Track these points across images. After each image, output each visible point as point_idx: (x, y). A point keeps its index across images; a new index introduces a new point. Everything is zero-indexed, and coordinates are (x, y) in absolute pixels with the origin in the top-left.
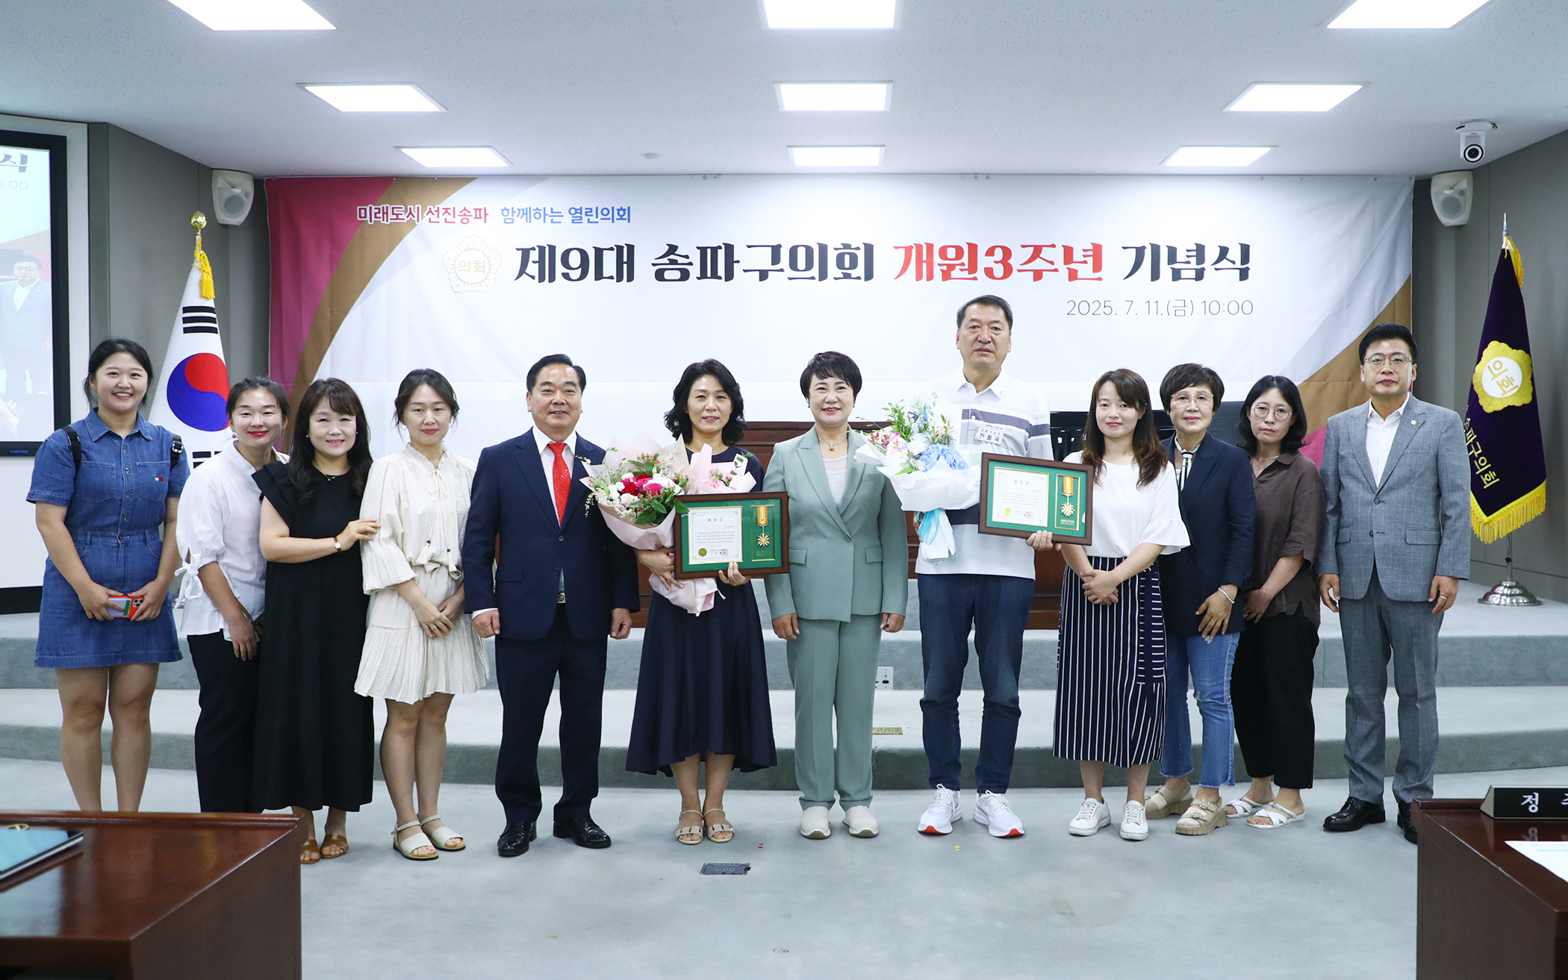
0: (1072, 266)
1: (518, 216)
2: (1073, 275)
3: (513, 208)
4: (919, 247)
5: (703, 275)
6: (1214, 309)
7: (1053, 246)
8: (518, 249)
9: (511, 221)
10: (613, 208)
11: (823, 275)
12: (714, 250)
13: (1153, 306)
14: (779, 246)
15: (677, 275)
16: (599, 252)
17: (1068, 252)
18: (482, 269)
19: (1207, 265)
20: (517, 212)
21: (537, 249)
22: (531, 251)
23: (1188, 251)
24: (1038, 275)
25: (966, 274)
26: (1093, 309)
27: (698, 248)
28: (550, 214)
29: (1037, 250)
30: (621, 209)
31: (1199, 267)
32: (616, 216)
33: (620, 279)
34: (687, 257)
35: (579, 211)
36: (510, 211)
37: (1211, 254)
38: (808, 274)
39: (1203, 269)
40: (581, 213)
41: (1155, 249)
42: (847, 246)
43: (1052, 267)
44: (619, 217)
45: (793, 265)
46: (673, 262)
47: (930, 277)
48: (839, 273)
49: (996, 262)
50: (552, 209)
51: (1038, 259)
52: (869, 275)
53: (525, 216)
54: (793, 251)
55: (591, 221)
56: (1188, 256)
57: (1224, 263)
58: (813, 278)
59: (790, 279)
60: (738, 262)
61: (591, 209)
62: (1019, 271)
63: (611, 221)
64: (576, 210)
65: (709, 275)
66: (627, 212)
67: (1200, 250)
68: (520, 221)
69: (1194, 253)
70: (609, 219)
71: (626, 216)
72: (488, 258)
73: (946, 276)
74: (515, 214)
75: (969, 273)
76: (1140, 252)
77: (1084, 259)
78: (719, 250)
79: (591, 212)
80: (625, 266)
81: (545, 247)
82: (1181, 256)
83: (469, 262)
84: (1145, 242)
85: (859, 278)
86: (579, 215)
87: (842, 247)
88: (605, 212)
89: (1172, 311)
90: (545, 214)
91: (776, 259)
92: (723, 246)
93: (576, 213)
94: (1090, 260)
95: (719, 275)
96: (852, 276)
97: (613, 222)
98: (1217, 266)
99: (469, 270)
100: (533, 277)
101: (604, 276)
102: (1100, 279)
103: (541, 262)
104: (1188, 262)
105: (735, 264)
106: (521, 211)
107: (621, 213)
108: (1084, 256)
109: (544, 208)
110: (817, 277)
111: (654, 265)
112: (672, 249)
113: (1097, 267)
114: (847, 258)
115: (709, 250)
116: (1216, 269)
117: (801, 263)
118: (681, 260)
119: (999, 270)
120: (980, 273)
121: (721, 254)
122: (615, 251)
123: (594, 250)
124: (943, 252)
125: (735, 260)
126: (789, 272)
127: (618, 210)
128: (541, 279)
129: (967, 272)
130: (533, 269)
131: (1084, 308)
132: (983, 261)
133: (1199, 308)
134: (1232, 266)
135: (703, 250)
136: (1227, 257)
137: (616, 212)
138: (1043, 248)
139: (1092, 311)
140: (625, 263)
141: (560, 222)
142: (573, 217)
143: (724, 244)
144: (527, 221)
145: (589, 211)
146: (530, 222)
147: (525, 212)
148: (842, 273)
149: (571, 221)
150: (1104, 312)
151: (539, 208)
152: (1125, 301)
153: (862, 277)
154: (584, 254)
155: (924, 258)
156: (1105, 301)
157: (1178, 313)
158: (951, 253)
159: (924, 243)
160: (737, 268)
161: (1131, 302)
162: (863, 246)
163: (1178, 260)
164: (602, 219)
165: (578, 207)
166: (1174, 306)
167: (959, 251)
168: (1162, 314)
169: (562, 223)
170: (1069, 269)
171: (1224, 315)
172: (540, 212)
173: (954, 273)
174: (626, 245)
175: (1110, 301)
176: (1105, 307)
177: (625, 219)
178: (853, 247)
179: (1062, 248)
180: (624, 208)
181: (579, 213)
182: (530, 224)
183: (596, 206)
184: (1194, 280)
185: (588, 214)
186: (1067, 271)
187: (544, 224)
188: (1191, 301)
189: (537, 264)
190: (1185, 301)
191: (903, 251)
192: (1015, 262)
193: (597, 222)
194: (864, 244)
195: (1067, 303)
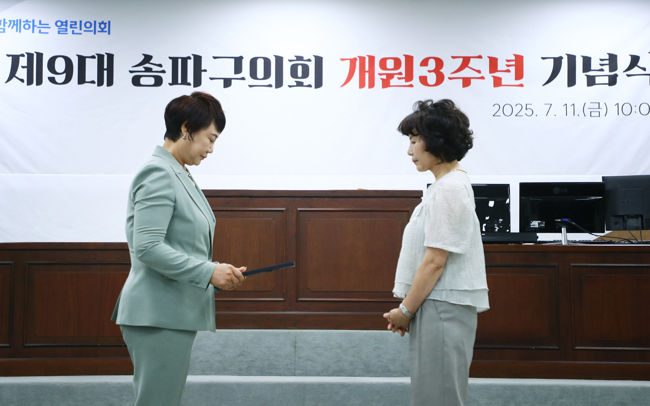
0: (497, 74)
1: (9, 26)
2: (497, 82)
3: (4, 20)
4: (362, 59)
5: (174, 82)
6: (627, 111)
8: (8, 56)
9: (2, 30)
10: (95, 22)
11: (279, 83)
12: (185, 60)
13: (570, 109)
14: (241, 58)
15: (152, 81)
16: (82, 60)
17: (493, 62)
19: (620, 72)
20: (9, 23)
21: (26, 55)
22: (21, 58)
23: (601, 60)
24: (466, 82)
25: (403, 82)
26: (517, 110)
27: (170, 58)
28: (38, 25)
29: (466, 61)
30: (103, 23)
31: (612, 73)
32: (98, 29)
33: (100, 83)
34: (160, 66)
35: (64, 24)
36: (2, 22)
37: (623, 63)
38: (266, 82)
39: (616, 76)
40: (66, 25)
41: (572, 59)
42: (299, 58)
43: (479, 75)
44: (101, 30)
45: (253, 74)
46: (148, 70)
47: (372, 85)
48: (293, 82)
49: (429, 71)
50: (40, 21)
51: (467, 68)
52: (319, 83)
53: (15, 27)
54: (253, 62)
55: (75, 32)
56: (601, 65)
57: (636, 70)
58: (270, 86)
59: (250, 86)
60: (205, 71)
61: (76, 23)
62: (450, 78)
63: (93, 32)
64: (62, 23)
65: (180, 81)
66: (107, 25)
67: (613, 59)
68: (11, 31)
69: (607, 62)
70: (92, 31)
71: (107, 29)
73: (386, 84)
74: (7, 25)
75: (406, 81)
76: (558, 62)
77: (507, 68)
78: (189, 61)
79: (76, 24)
80: (105, 72)
81: (33, 55)
82: (595, 65)
84: (563, 53)
85: (310, 86)
86: (64, 27)
87: (295, 58)
88: (88, 25)
89: (587, 112)
90: (34, 26)
91: (238, 69)
92: (192, 57)
93: (62, 25)
94: (513, 69)
95: (188, 82)
96: (304, 84)
97: (95, 33)
98: (630, 72)
100: (22, 81)
101: (87, 80)
102: (521, 85)
103: (29, 67)
104: (602, 70)
105: (203, 73)
106: (12, 23)
107: (103, 26)
108: (508, 66)
109: (33, 21)
110: (274, 85)
111: (131, 72)
112: (147, 58)
113: (519, 75)
114: (300, 68)
115: (180, 60)
116: (628, 76)
117: (260, 73)
118: (155, 68)
119: (432, 78)
120: (416, 81)
121: (191, 64)
122: (96, 59)
123: (77, 57)
125: (203, 69)
126: (250, 81)
127: (100, 24)
128: (30, 82)
129: (404, 80)
130: (22, 73)
131: (508, 110)
132: (418, 71)
133: (613, 110)
134: (643, 72)
135: (175, 60)
136: (639, 64)
137: (97, 25)
138: (472, 59)
139: (515, 112)
140: (105, 69)
141: (47, 33)
142: (59, 29)
143: (192, 55)
144: (17, 31)
145: (74, 23)
146: (20, 32)
147: (16, 23)
148: (295, 81)
149: (57, 32)
150: (526, 114)
151: (29, 21)
152: (545, 104)
153: (313, 85)
154: (68, 61)
155: (367, 69)
156: (526, 105)
157: (593, 114)
158: (390, 64)
159: (367, 56)
160: (205, 77)
161: (550, 105)
162: (314, 58)
163: (592, 69)
164: (85, 31)
165: (64, 20)
166: (589, 108)
167: (397, 62)
168: (578, 115)
169: (49, 33)
170: (495, 78)
171: (636, 115)
172: (29, 23)
173: (393, 82)
174: (106, 53)
175: (531, 104)
176: (526, 109)
177: (106, 32)
178: (304, 59)
179: (488, 59)
180: (104, 22)
181: (64, 25)
182: (20, 33)
183: (81, 20)
184: (608, 85)
185: (73, 26)
186: (492, 78)
187: (33, 34)
188: (605, 103)
189: (26, 69)
190: (599, 103)
191: (348, 62)
192: (446, 71)
193: (81, 34)
194: (314, 56)
195: (492, 106)
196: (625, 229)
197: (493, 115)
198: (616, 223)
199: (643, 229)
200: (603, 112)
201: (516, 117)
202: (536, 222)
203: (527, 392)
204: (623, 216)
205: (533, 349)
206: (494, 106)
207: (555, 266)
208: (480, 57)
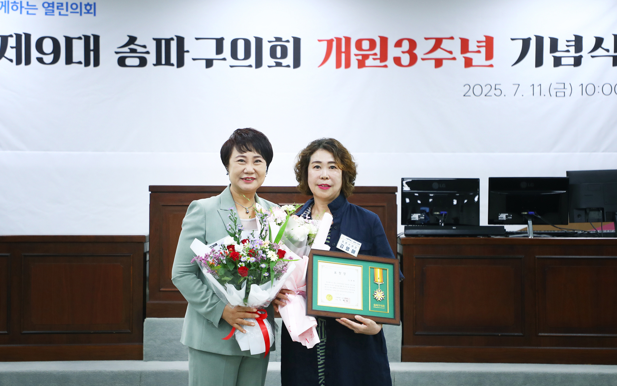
0: (468, 55)
2: (468, 63)
4: (339, 40)
5: (158, 62)
6: (590, 91)
7: (452, 38)
10: (81, 3)
11: (259, 63)
12: (168, 41)
13: (537, 89)
14: (222, 39)
15: (137, 62)
16: (69, 41)
17: (465, 44)
19: (585, 53)
21: (14, 36)
22: (9, 38)
23: (568, 41)
24: (439, 63)
25: (378, 63)
26: (486, 90)
27: (154, 39)
29: (438, 42)
30: (88, 4)
31: (578, 55)
32: (84, 10)
33: (87, 64)
34: (145, 47)
35: (51, 5)
37: (588, 44)
38: (247, 62)
39: (581, 57)
40: (53, 7)
41: (540, 40)
42: (278, 39)
43: (450, 56)
44: (86, 11)
45: (234, 55)
46: (133, 51)
47: (348, 65)
48: (272, 62)
49: (403, 52)
50: (28, 3)
51: (439, 50)
52: (297, 63)
53: (3, 8)
54: (234, 43)
55: (62, 13)
56: (568, 46)
57: (600, 52)
58: (250, 66)
59: (231, 66)
60: (188, 51)
61: (62, 4)
62: (423, 59)
63: (79, 14)
64: (49, 4)
65: (163, 62)
66: (93, 7)
67: (578, 41)
69: (573, 43)
70: (78, 13)
71: (92, 11)
73: (361, 64)
75: (381, 62)
76: (526, 43)
77: (477, 49)
78: (172, 42)
79: (62, 6)
80: (92, 53)
81: (21, 35)
82: (561, 46)
84: (531, 35)
85: (288, 66)
86: (51, 8)
87: (274, 40)
88: (74, 7)
89: (553, 92)
90: (21, 7)
91: (219, 49)
92: (175, 38)
93: (49, 6)
94: (483, 50)
95: (171, 62)
96: (283, 65)
97: (81, 15)
98: (594, 54)
100: (11, 61)
101: (74, 61)
102: (491, 66)
103: (18, 47)
104: (568, 51)
105: (186, 54)
106: (1, 4)
107: (88, 8)
108: (478, 47)
109: (21, 2)
110: (254, 65)
111: (117, 53)
112: (132, 40)
113: (489, 55)
114: (279, 49)
115: (163, 42)
116: (592, 57)
117: (241, 53)
118: (140, 49)
119: (406, 59)
120: (390, 62)
121: (174, 45)
122: (83, 40)
123: (64, 39)
124: (359, 44)
125: (186, 49)
126: (231, 61)
127: (86, 5)
128: (19, 62)
129: (379, 61)
130: (11, 53)
131: (478, 90)
132: (393, 52)
133: (577, 90)
134: (606, 53)
136: (603, 46)
137: (83, 7)
138: (444, 40)
139: (485, 92)
140: (92, 50)
141: (35, 14)
142: (46, 10)
143: (176, 36)
144: (5, 12)
145: (60, 5)
146: (8, 13)
147: (4, 4)
148: (275, 62)
149: (44, 13)
150: (495, 94)
151: (17, 2)
152: (513, 84)
153: (292, 65)
154: (55, 42)
155: (343, 49)
156: (496, 85)
157: (558, 94)
158: (366, 45)
160: (187, 57)
161: (518, 86)
162: (292, 39)
163: (559, 49)
164: (71, 12)
165: (50, 2)
166: (555, 89)
167: (372, 43)
168: (544, 95)
169: (37, 14)
170: (465, 58)
171: (599, 95)
172: (17, 5)
173: (368, 62)
174: (93, 35)
175: (500, 84)
176: (495, 89)
177: (91, 13)
178: (283, 40)
179: (460, 41)
180: (90, 3)
181: (51, 7)
182: (8, 15)
183: (67, 1)
184: (573, 67)
185: (60, 8)
186: (463, 60)
187: (21, 15)
188: (570, 84)
189: (14, 50)
190: (564, 84)
191: (325, 44)
192: (419, 52)
193: (67, 15)
194: (293, 37)
195: (463, 86)
196: (587, 221)
197: (464, 95)
198: (579, 216)
199: (604, 221)
200: (568, 92)
201: (486, 97)
202: (504, 215)
203: (494, 379)
204: (585, 210)
205: (499, 336)
206: (465, 86)
207: (521, 258)
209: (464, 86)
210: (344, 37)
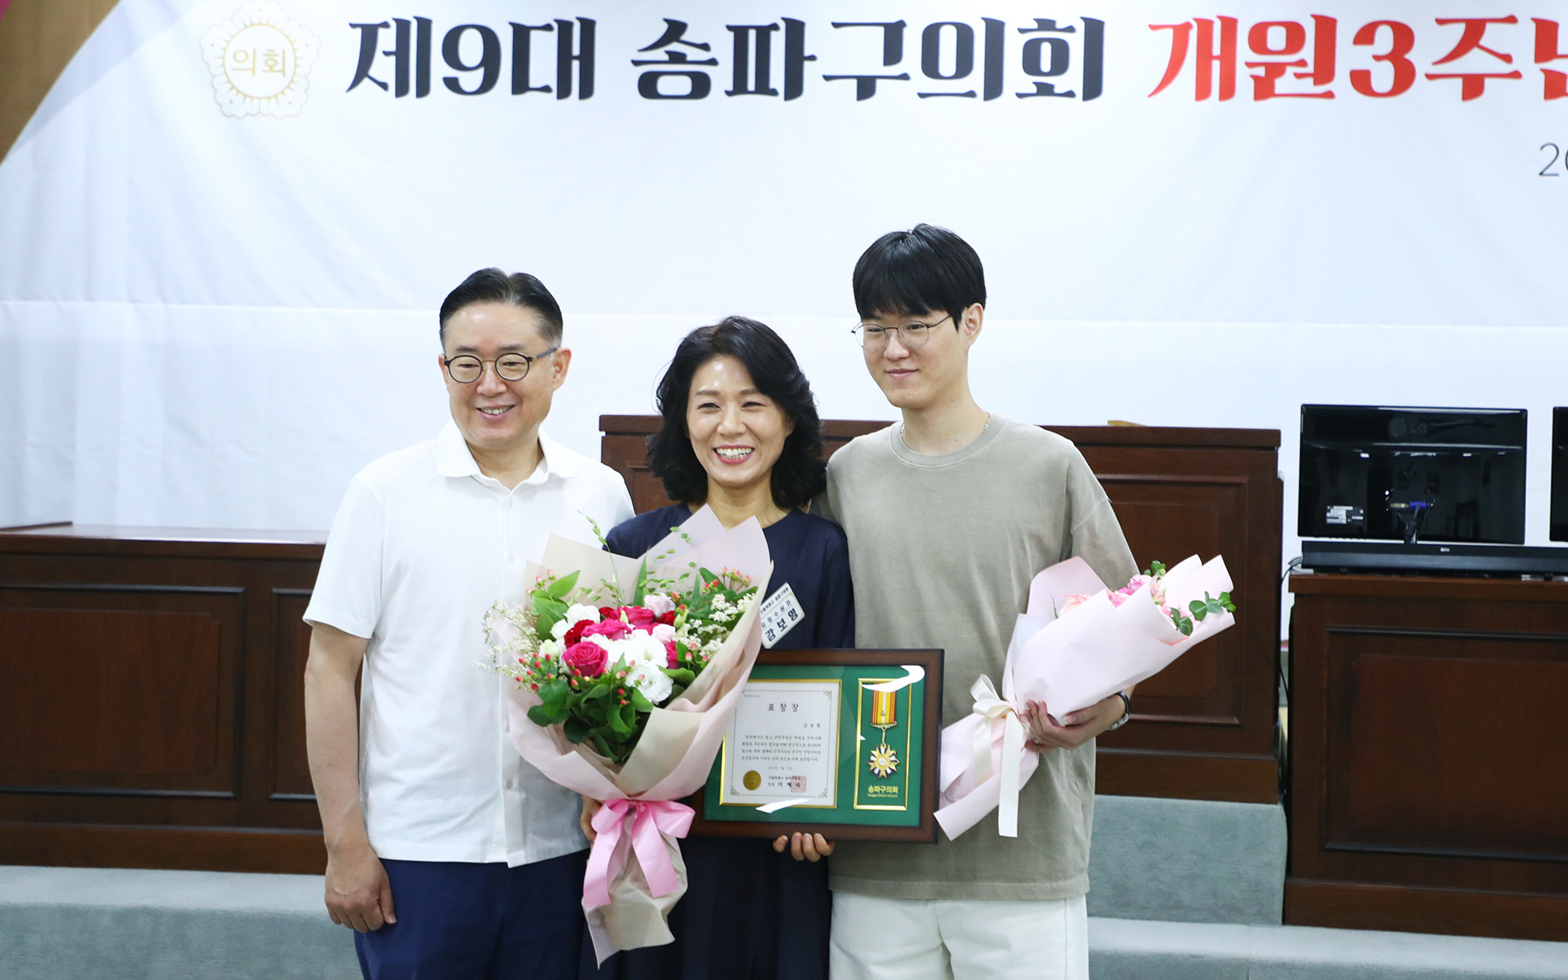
0: (1554, 65)
2: (1555, 86)
4: (1205, 25)
5: (739, 87)
8: (353, 26)
11: (993, 88)
12: (764, 33)
14: (901, 25)
15: (685, 85)
16: (521, 34)
17: (1546, 35)
18: (279, 67)
21: (393, 25)
22: (381, 30)
24: (1473, 86)
25: (1307, 85)
27: (730, 28)
29: (1474, 31)
33: (564, 92)
34: (705, 47)
38: (961, 85)
42: (1046, 24)
43: (1506, 68)
46: (677, 58)
47: (1228, 91)
48: (1028, 84)
49: (1377, 58)
51: (1475, 52)
52: (1093, 87)
54: (931, 35)
58: (970, 94)
59: (922, 95)
60: (812, 58)
62: (1431, 77)
65: (751, 85)
72: (291, 42)
73: (1264, 89)
75: (1316, 83)
78: (773, 34)
80: (576, 65)
81: (409, 23)
83: (254, 51)
85: (1070, 94)
87: (1035, 25)
91: (893, 52)
92: (782, 25)
95: (771, 86)
96: (1057, 90)
99: (253, 69)
100: (384, 86)
101: (531, 85)
103: (401, 54)
105: (807, 64)
110: (980, 92)
111: (636, 63)
112: (675, 30)
114: (1046, 50)
115: (752, 34)
117: (947, 61)
118: (693, 54)
119: (1383, 76)
120: (1341, 82)
121: (778, 42)
122: (555, 33)
123: (510, 29)
124: (1258, 37)
125: (807, 53)
126: (921, 81)
128: (401, 90)
129: (1310, 80)
130: (384, 67)
132: (1348, 56)
135: (740, 33)
138: (1489, 26)
140: (576, 58)
143: (783, 19)
148: (1036, 84)
153: (1079, 91)
154: (490, 39)
155: (1216, 50)
158: (1277, 38)
159: (1219, 17)
160: (811, 73)
162: (1082, 23)
167: (1295, 33)
170: (1546, 72)
173: (1282, 84)
174: (579, 19)
178: (1059, 26)
179: (1533, 26)
186: (1542, 76)
189: (393, 59)
191: (1168, 35)
192: (1421, 56)
194: (1082, 18)
195: (1539, 148)
197: (1540, 172)
206: (1544, 149)
208: (1511, 19)
209: (1542, 148)
210: (1220, 18)
